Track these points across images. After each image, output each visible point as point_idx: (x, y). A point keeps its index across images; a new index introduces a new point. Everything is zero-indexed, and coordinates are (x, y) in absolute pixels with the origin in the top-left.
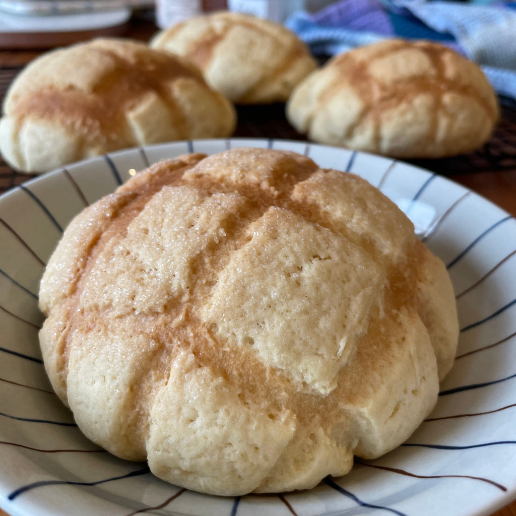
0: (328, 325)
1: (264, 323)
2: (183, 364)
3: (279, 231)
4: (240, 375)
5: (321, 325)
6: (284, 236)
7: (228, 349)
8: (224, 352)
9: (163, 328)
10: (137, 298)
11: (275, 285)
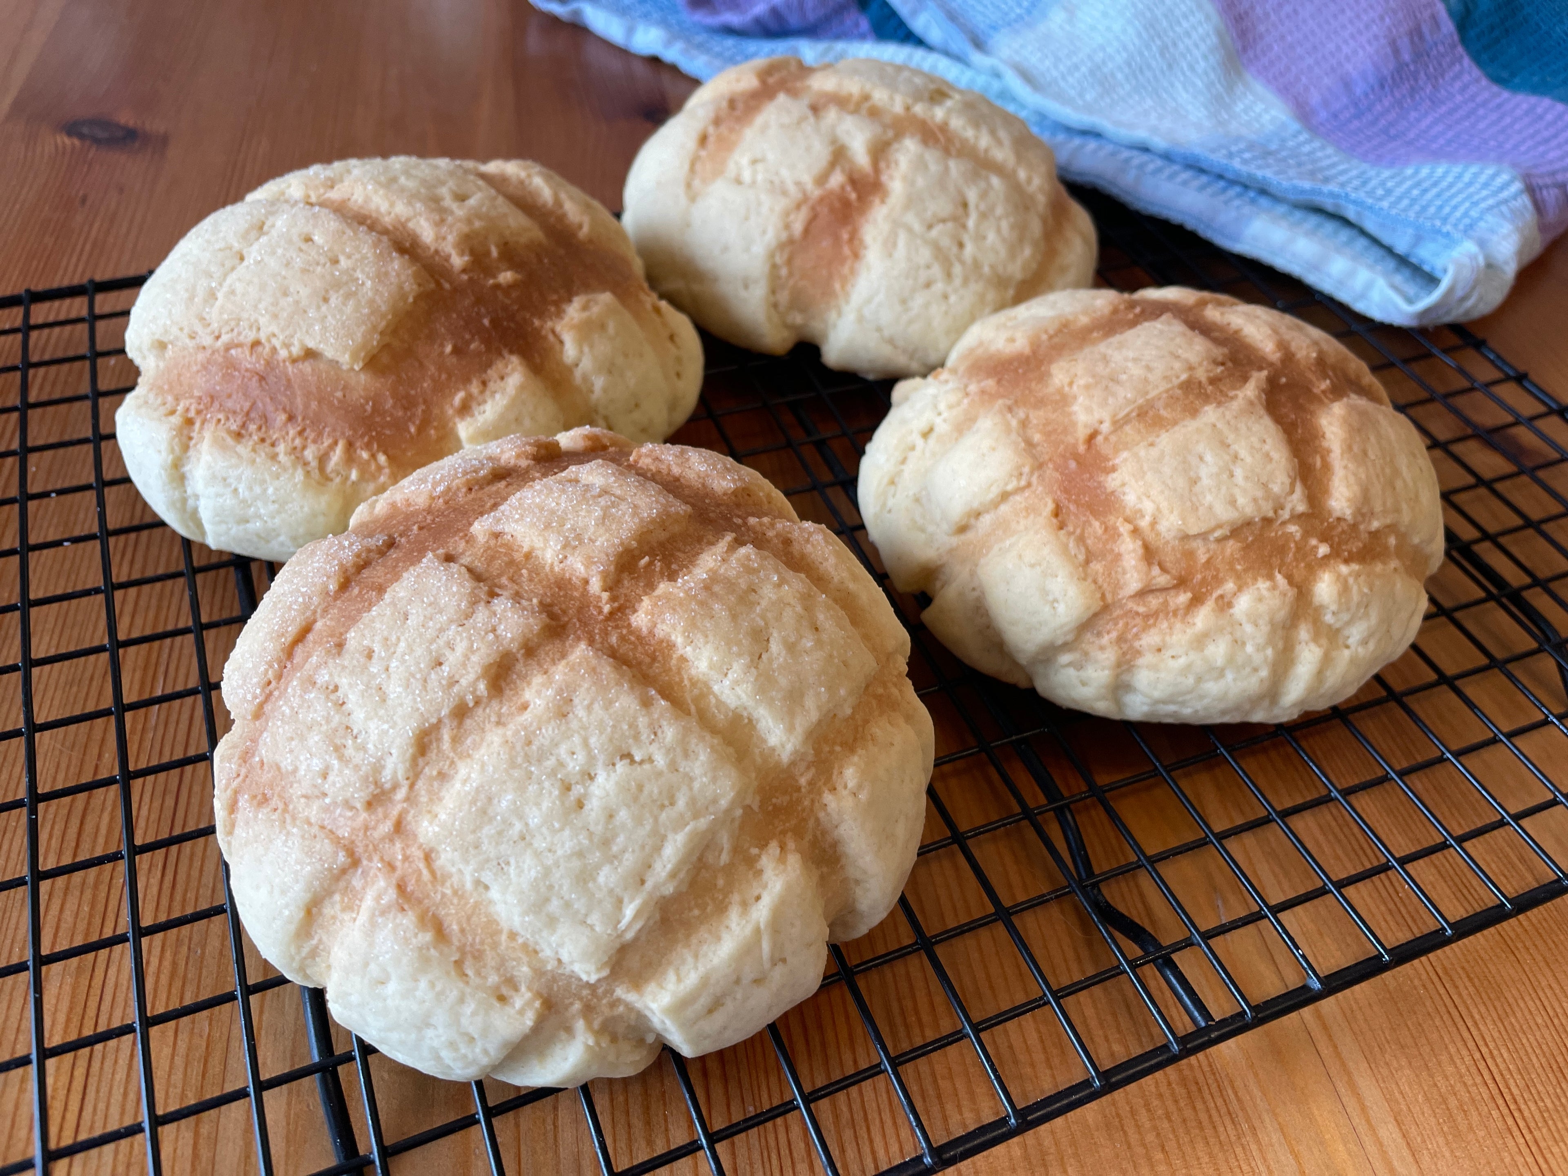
0: (613, 879)
1: (508, 863)
2: (378, 903)
3: (576, 701)
4: (462, 931)
5: (601, 879)
6: (581, 712)
7: (449, 892)
8: (444, 895)
9: (361, 834)
10: (331, 778)
11: (538, 804)
